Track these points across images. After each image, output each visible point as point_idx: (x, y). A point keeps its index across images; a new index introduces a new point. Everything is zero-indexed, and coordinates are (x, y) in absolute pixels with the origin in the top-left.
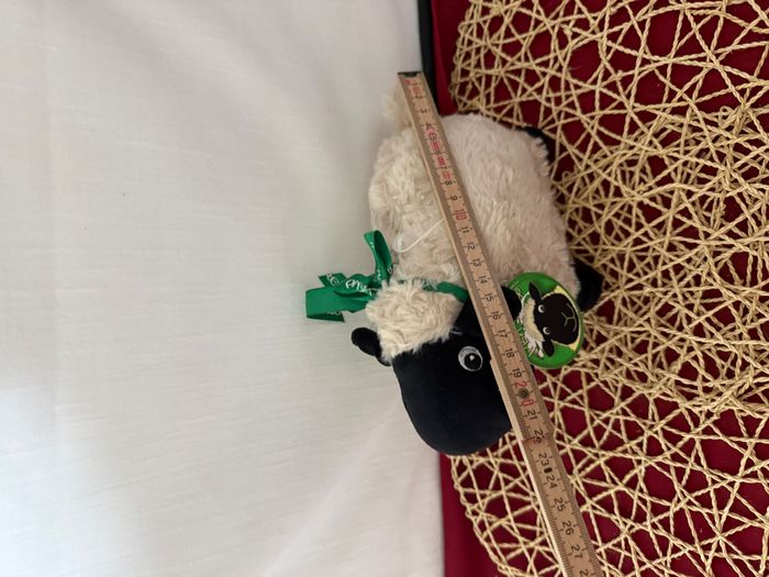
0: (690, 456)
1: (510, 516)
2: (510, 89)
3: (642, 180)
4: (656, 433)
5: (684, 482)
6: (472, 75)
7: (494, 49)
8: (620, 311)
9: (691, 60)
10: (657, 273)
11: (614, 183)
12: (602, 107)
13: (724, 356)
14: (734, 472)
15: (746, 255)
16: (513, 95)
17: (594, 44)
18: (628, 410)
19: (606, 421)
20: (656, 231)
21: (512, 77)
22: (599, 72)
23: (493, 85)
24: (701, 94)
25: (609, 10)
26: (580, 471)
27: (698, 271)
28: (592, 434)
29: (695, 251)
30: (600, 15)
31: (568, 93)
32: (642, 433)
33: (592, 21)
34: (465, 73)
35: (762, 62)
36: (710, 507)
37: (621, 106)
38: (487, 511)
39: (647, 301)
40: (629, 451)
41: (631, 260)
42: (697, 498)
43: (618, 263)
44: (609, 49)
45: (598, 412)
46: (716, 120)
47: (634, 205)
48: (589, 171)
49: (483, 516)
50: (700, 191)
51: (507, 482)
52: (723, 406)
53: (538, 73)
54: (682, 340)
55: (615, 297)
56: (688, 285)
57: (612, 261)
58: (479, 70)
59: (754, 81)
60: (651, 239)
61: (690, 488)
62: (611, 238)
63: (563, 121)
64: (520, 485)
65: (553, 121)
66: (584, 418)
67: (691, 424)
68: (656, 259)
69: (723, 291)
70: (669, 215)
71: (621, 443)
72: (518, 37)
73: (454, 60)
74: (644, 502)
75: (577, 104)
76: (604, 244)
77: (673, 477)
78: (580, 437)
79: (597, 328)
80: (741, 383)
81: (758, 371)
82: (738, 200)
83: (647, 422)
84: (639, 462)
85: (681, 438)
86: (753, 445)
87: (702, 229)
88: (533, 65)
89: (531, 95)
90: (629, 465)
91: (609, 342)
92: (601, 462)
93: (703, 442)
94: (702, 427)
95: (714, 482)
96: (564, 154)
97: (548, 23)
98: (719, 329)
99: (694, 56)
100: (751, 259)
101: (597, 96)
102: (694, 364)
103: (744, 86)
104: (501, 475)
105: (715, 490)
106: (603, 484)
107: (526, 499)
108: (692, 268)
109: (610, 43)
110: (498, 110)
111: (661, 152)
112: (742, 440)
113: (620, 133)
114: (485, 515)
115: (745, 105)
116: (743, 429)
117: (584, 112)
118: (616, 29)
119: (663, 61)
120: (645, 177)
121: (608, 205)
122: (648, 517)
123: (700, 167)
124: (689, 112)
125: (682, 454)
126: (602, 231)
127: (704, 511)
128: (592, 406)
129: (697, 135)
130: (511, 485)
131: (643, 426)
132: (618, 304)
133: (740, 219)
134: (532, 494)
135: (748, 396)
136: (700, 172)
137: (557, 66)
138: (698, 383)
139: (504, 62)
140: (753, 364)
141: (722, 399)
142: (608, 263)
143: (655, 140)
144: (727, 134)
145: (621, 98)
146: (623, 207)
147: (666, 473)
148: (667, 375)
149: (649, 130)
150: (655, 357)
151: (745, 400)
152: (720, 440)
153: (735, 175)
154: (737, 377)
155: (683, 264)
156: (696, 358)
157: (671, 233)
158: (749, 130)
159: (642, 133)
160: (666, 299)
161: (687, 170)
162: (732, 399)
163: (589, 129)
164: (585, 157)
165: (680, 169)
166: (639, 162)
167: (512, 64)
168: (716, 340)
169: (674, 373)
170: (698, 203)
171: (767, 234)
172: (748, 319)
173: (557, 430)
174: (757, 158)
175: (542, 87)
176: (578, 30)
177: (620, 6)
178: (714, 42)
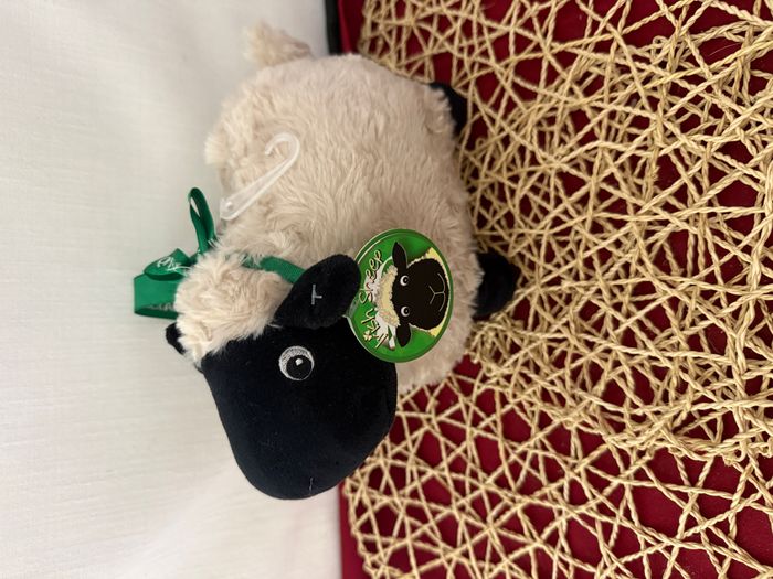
0: (617, 507)
1: (415, 572)
3: (562, 141)
4: (579, 475)
5: (612, 542)
6: (381, 27)
8: (536, 314)
10: (578, 263)
11: (530, 148)
12: (519, 51)
13: (661, 373)
14: (671, 533)
15: (685, 233)
16: (424, 47)
18: (546, 443)
19: (523, 456)
20: (579, 207)
21: (423, 26)
23: (405, 37)
24: (629, 22)
26: (495, 519)
27: (626, 258)
28: (508, 474)
29: (624, 230)
32: (563, 475)
34: (374, 26)
37: (538, 48)
38: (390, 563)
39: (568, 300)
40: (550, 497)
41: (549, 245)
42: (627, 565)
43: (535, 251)
45: (515, 444)
46: (647, 55)
47: (553, 173)
48: (503, 134)
49: (385, 569)
50: (629, 150)
52: (653, 442)
53: (451, 18)
54: (608, 351)
55: (531, 295)
56: (617, 277)
57: (529, 248)
58: (389, 22)
60: (571, 218)
61: (619, 551)
62: (529, 220)
63: (476, 74)
64: (430, 533)
65: (465, 75)
66: (497, 451)
67: (620, 464)
68: (578, 243)
69: (656, 283)
70: (593, 184)
71: (539, 486)
73: (364, 13)
74: (566, 565)
75: (491, 52)
76: (520, 227)
77: (599, 535)
78: (495, 475)
79: (510, 334)
80: (675, 410)
81: (699, 395)
82: (674, 159)
83: (568, 459)
84: (560, 512)
85: (608, 483)
86: (695, 497)
87: (631, 200)
88: (444, 8)
89: (442, 46)
90: (548, 516)
91: (522, 352)
92: (517, 509)
93: (635, 491)
94: (633, 469)
95: (648, 545)
96: (477, 116)
98: (652, 336)
100: (691, 240)
101: (512, 38)
102: (621, 384)
104: (408, 520)
105: (649, 555)
106: (520, 538)
107: (436, 550)
108: (621, 254)
110: (409, 67)
111: (582, 102)
112: (682, 489)
113: (536, 81)
114: (388, 568)
115: (681, 30)
116: (683, 474)
117: (499, 59)
120: (566, 138)
121: (523, 176)
123: (630, 118)
124: (614, 46)
125: (610, 505)
126: (516, 212)
128: (507, 435)
129: (626, 76)
130: (418, 533)
131: (563, 466)
132: (534, 306)
133: (676, 185)
134: (442, 545)
135: (689, 428)
136: (631, 125)
137: (470, 6)
138: (624, 410)
139: (415, 7)
140: (693, 385)
141: (653, 432)
142: (524, 252)
143: (576, 88)
144: (659, 71)
145: (537, 38)
146: (541, 179)
147: (590, 529)
148: (588, 398)
149: (568, 75)
150: (575, 373)
151: (686, 434)
152: (655, 489)
153: (670, 126)
154: (671, 404)
155: (610, 249)
156: (623, 376)
157: (595, 208)
158: (688, 65)
159: (564, 81)
160: (588, 296)
161: (615, 124)
162: (664, 433)
163: (503, 82)
164: (498, 117)
165: (606, 122)
166: (558, 119)
167: (423, 10)
168: (647, 351)
169: (595, 395)
170: (627, 166)
171: (710, 204)
172: (687, 322)
173: (470, 465)
174: (697, 100)
175: (454, 34)
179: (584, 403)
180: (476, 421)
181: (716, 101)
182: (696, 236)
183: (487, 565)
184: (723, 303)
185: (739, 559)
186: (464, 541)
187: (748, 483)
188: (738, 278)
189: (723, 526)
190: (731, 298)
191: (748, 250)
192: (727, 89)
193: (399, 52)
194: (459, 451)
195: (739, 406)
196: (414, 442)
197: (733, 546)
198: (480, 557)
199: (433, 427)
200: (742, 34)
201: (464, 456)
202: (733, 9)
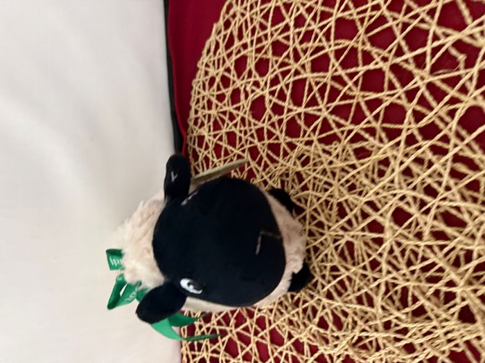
2: (220, 123)
3: (293, 187)
6: (200, 113)
7: (212, 98)
9: (314, 110)
12: (268, 138)
13: (346, 314)
15: (352, 243)
16: (222, 127)
17: (262, 98)
18: (292, 347)
19: (281, 353)
21: (221, 116)
22: (266, 116)
23: (212, 120)
24: (321, 133)
25: (270, 76)
27: (326, 252)
29: (324, 237)
30: (265, 78)
31: (250, 128)
33: (261, 83)
34: (196, 112)
35: (352, 114)
37: (277, 138)
44: (271, 101)
45: (276, 347)
46: (330, 150)
48: (263, 179)
50: (324, 196)
52: (343, 351)
53: (235, 115)
54: (320, 300)
56: (322, 261)
58: (203, 110)
59: (348, 126)
63: (248, 146)
65: (242, 146)
66: (267, 350)
69: (340, 267)
70: (308, 211)
72: (223, 91)
73: (191, 104)
75: (255, 135)
80: (352, 335)
81: (362, 328)
82: (345, 205)
83: (303, 357)
87: (326, 222)
88: (230, 109)
89: (231, 128)
96: (250, 167)
98: (340, 294)
99: (315, 108)
102: (326, 318)
103: (343, 129)
108: (324, 249)
109: (271, 97)
110: (215, 136)
111: (301, 169)
113: (278, 155)
115: (345, 141)
117: (259, 140)
118: (274, 88)
119: (299, 110)
120: (294, 185)
123: (323, 181)
124: (314, 144)
128: (273, 341)
131: (300, 360)
133: (346, 219)
135: (360, 344)
136: (324, 184)
137: (244, 110)
138: (328, 332)
139: (217, 106)
140: (360, 323)
141: (342, 345)
143: (297, 162)
144: (335, 160)
145: (277, 133)
148: (311, 326)
149: (294, 154)
150: (305, 311)
151: (360, 347)
153: (341, 188)
154: (350, 331)
155: (318, 246)
156: (327, 314)
157: (310, 224)
159: (291, 157)
161: (317, 183)
162: (347, 346)
163: (261, 152)
164: (261, 169)
165: (312, 181)
166: (290, 176)
167: (221, 108)
168: (338, 303)
169: (314, 324)
170: (324, 204)
171: (363, 230)
172: (356, 288)
173: (254, 358)
174: (354, 176)
175: (237, 123)
176: (254, 88)
177: (275, 73)
178: (326, 99)
179: (309, 328)
180: (256, 333)
181: (362, 180)
184: (371, 281)
188: (378, 269)
190: (375, 279)
191: (381, 255)
193: (210, 127)
194: (248, 349)
195: (381, 336)
196: (223, 343)
199: (233, 335)
200: (373, 147)
201: (250, 352)
202: (367, 136)
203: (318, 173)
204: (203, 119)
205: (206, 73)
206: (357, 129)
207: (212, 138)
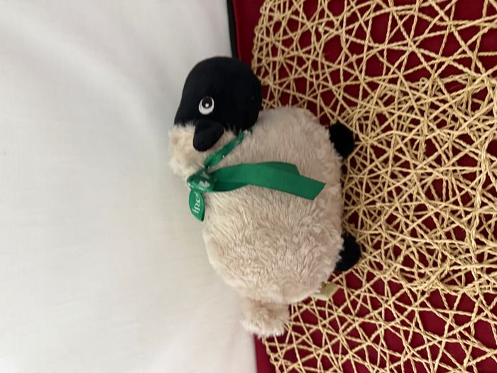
0: (412, 322)
1: (300, 362)
2: (288, 70)
3: (372, 129)
4: (390, 305)
5: (409, 340)
6: (264, 61)
7: (277, 44)
8: (362, 219)
9: (399, 46)
10: (384, 194)
11: (355, 132)
12: (345, 80)
13: (431, 252)
14: (441, 334)
15: (441, 180)
16: (290, 74)
17: (337, 38)
18: (371, 289)
19: (358, 296)
20: (383, 164)
21: (289, 62)
22: (342, 56)
23: (277, 68)
24: (407, 69)
25: (345, 14)
26: (343, 331)
27: (411, 191)
28: (350, 306)
29: (408, 177)
30: (340, 18)
31: (323, 71)
32: (381, 306)
33: (335, 22)
34: (259, 60)
35: (443, 45)
36: (427, 359)
37: (356, 79)
38: (285, 358)
39: (380, 213)
40: (374, 318)
41: (367, 184)
42: (418, 352)
43: (359, 186)
44: (347, 40)
45: (353, 290)
46: (417, 87)
47: (368, 146)
49: (282, 362)
50: (410, 136)
51: (297, 338)
52: (431, 287)
53: (305, 59)
54: (403, 240)
55: (359, 210)
56: (406, 201)
57: (356, 185)
58: (268, 58)
59: (439, 58)
60: (379, 170)
61: (413, 344)
62: (356, 170)
63: (321, 91)
64: (306, 340)
65: (315, 91)
66: (344, 294)
67: (412, 299)
68: (384, 184)
69: (427, 205)
70: (391, 153)
71: (368, 312)
72: (291, 35)
73: (253, 52)
74: (385, 354)
75: (329, 79)
76: (350, 173)
77: (402, 336)
78: (342, 307)
80: (441, 270)
81: (453, 262)
82: (434, 141)
83: (384, 298)
84: (380, 326)
85: (406, 309)
86: (452, 315)
87: (412, 162)
88: (301, 53)
89: (300, 74)
90: (374, 328)
92: (356, 325)
93: (420, 313)
94: (419, 302)
95: (429, 341)
96: (322, 113)
97: (309, 25)
98: (426, 233)
99: (400, 43)
100: (444, 184)
101: (341, 72)
102: (412, 257)
103: (433, 62)
104: (293, 334)
105: (430, 347)
106: (358, 341)
107: (310, 349)
108: (407, 189)
109: (347, 36)
110: (281, 85)
111: (384, 110)
112: (445, 311)
113: (357, 97)
115: (435, 75)
116: (446, 304)
117: (334, 83)
118: (351, 27)
119: (382, 47)
120: (375, 128)
122: (387, 364)
123: (409, 120)
124: (399, 82)
125: (407, 321)
126: (348, 165)
127: (423, 361)
128: (349, 286)
129: (406, 98)
130: (300, 340)
131: (381, 301)
132: (361, 215)
133: (436, 155)
134: (314, 346)
135: (447, 280)
136: (410, 123)
137: (316, 53)
138: (414, 270)
139: (283, 52)
140: (449, 257)
141: (430, 281)
142: (353, 187)
143: (379, 101)
144: (424, 96)
145: (357, 73)
146: (361, 149)
147: (397, 334)
148: (395, 265)
149: (375, 95)
150: (387, 251)
151: (446, 283)
152: (431, 312)
153: (430, 124)
154: (439, 266)
155: (401, 187)
156: (412, 252)
157: (392, 166)
158: (439, 94)
159: (372, 98)
160: (391, 211)
161: (401, 122)
162: (436, 281)
163: (337, 96)
164: (336, 114)
165: (396, 121)
166: (370, 117)
167: (288, 53)
168: (424, 240)
169: (399, 263)
170: (409, 144)
171: (453, 165)
172: (445, 225)
173: (328, 303)
174: (444, 112)
175: (307, 68)
176: (327, 28)
177: (352, 11)
178: (412, 33)
179: (393, 268)
181: (454, 113)
182: (447, 182)
183: (340, 356)
184: (463, 215)
185: (476, 346)
186: (326, 343)
187: (479, 307)
188: (469, 204)
189: (468, 330)
190: (467, 213)
191: (474, 189)
192: (460, 107)
193: (275, 76)
195: (474, 268)
197: (473, 339)
198: (336, 352)
200: (467, 80)
202: (461, 67)
203: (403, 111)
204: (267, 67)
205: (271, 18)
206: (448, 61)
207: (277, 87)
